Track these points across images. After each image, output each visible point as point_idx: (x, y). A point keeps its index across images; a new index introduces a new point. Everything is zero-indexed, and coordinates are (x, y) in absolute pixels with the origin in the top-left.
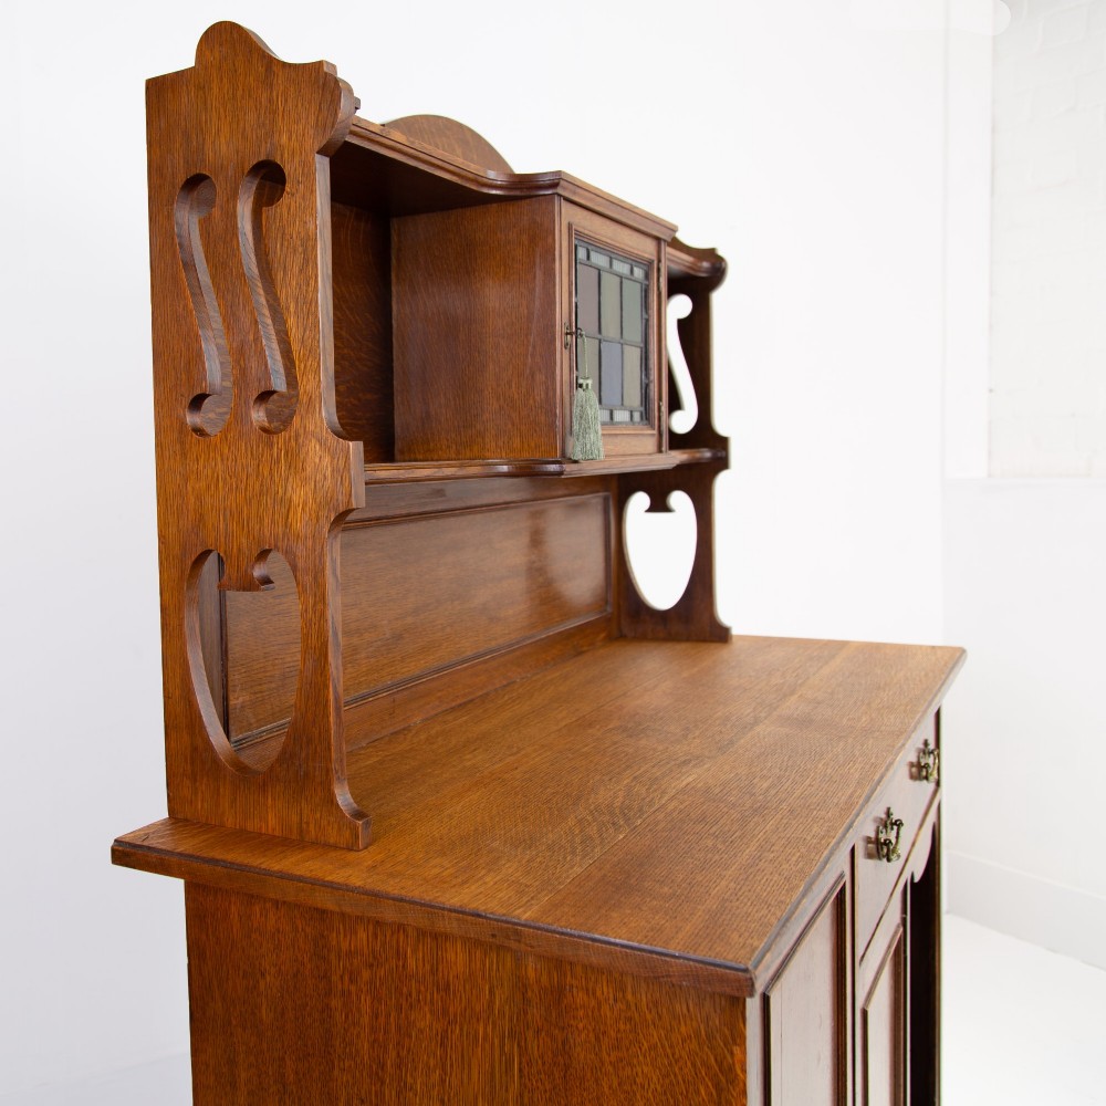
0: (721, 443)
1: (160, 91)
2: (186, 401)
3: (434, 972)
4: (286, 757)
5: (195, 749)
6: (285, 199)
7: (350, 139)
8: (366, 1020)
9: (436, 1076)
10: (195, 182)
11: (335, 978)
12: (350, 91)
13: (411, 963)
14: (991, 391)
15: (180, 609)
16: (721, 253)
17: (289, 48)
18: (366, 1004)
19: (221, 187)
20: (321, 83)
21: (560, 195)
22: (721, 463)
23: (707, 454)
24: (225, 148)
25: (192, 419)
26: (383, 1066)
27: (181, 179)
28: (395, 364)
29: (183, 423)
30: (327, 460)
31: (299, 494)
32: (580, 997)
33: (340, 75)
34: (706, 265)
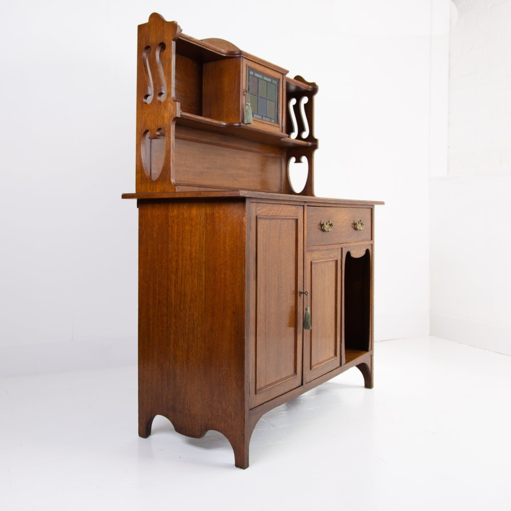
0: (315, 141)
1: (141, 28)
2: (144, 96)
3: (189, 216)
4: (161, 175)
5: (142, 177)
6: (166, 51)
7: (180, 38)
8: (176, 231)
9: (189, 240)
10: (148, 48)
11: (170, 223)
12: (180, 27)
13: (185, 215)
14: (448, 147)
15: (140, 144)
16: (317, 84)
17: (168, 18)
18: (176, 227)
19: (152, 48)
20: (174, 25)
21: (243, 57)
22: (315, 147)
23: (310, 144)
24: (153, 40)
25: (144, 100)
26: (179, 241)
27: (144, 47)
28: (203, 101)
29: (143, 101)
30: (172, 106)
31: (166, 115)
32: (217, 215)
33: (178, 24)
34: (310, 87)
